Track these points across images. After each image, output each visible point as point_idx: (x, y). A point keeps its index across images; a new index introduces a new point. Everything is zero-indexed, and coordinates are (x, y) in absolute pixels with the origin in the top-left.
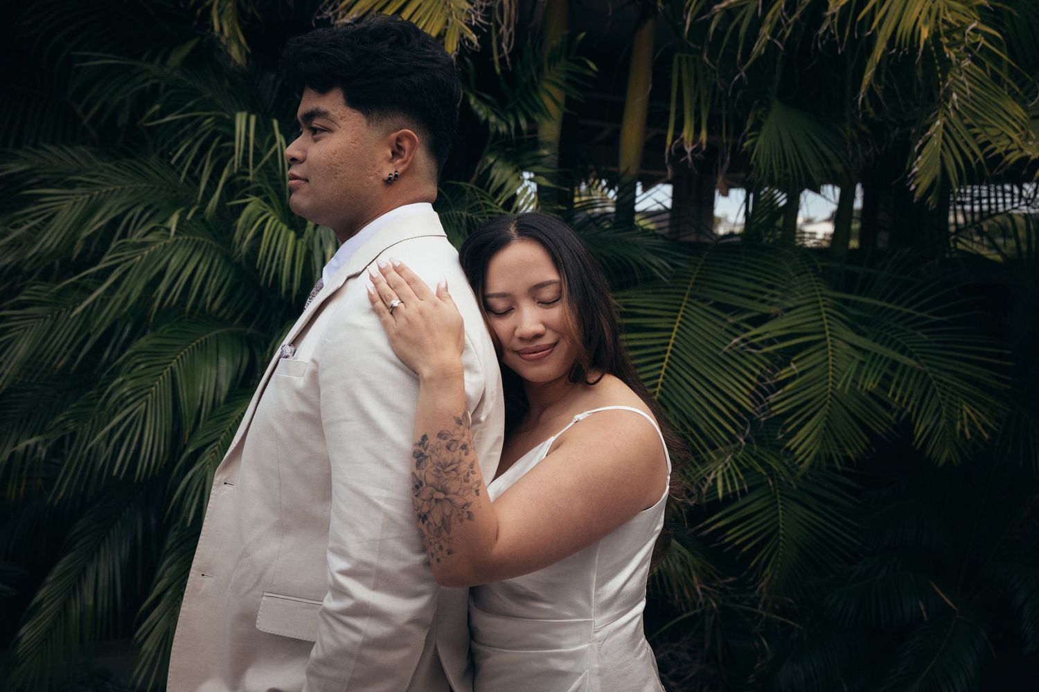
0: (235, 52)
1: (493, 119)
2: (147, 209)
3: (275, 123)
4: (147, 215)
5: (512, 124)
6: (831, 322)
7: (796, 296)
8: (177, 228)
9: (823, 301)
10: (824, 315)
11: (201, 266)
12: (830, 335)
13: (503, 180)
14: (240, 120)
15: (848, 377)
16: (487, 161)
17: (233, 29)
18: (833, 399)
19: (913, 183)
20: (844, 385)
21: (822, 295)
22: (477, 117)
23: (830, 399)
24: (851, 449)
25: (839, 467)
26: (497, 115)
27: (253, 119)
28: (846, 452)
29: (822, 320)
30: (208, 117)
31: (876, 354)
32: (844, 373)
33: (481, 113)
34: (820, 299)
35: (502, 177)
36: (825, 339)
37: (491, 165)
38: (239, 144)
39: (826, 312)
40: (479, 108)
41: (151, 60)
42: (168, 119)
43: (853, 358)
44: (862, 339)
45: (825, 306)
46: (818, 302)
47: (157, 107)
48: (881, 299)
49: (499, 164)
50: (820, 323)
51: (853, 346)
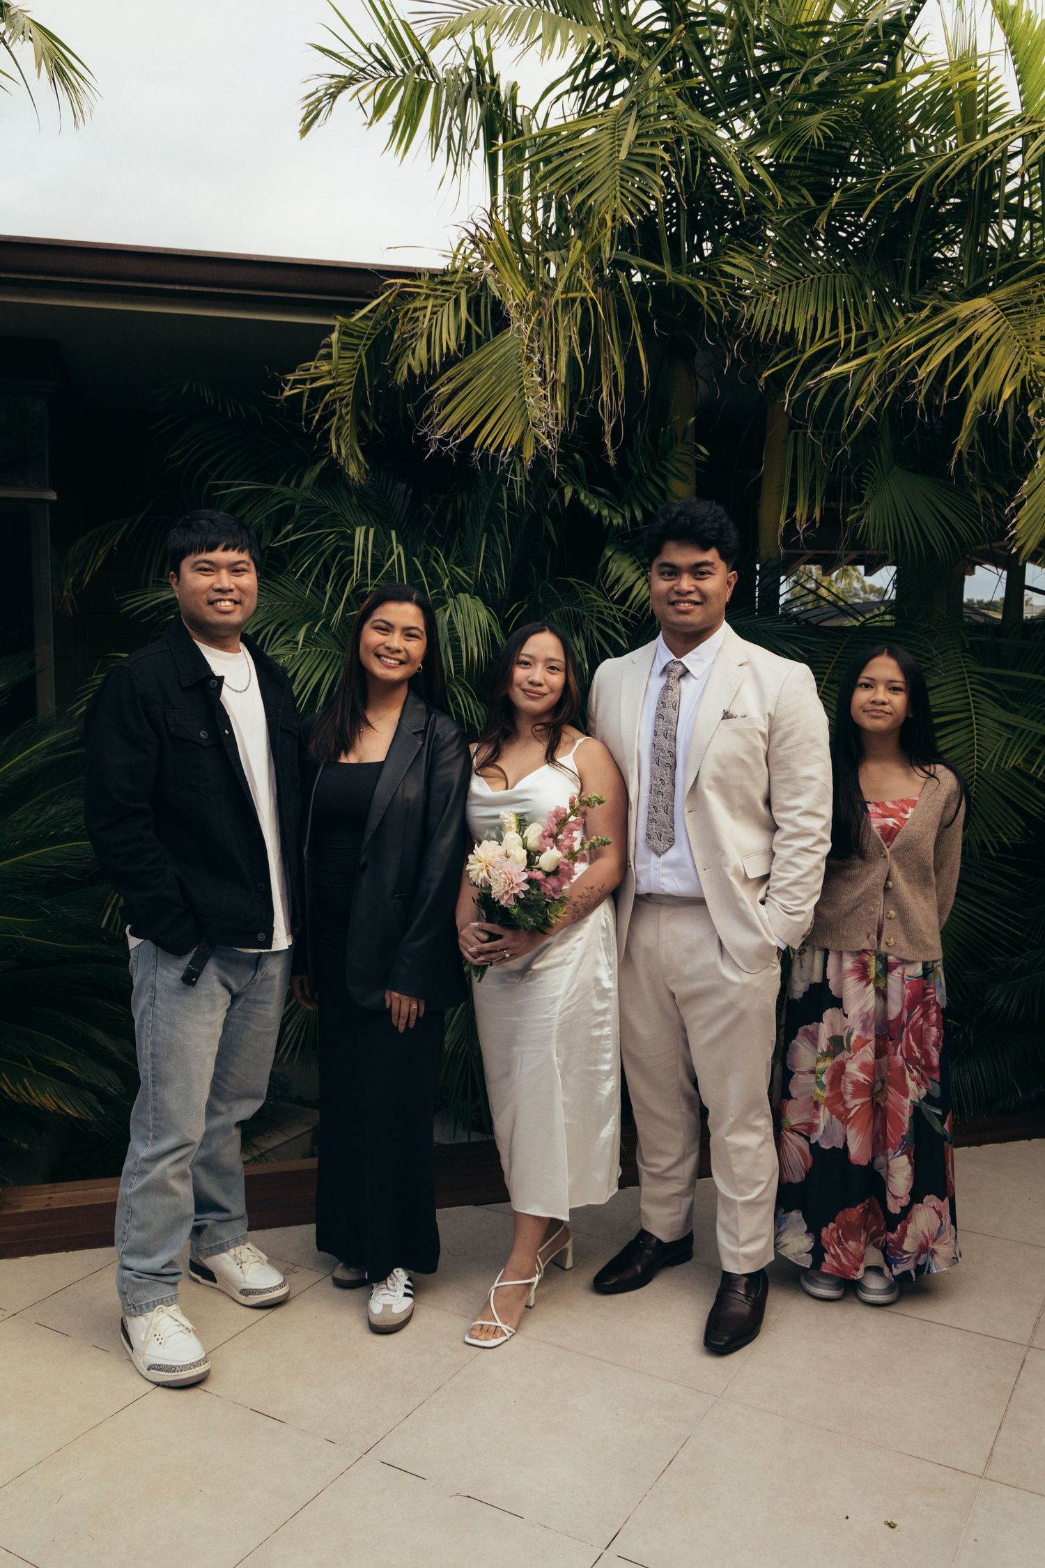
0: (352, 470)
1: (605, 512)
2: (281, 624)
3: (393, 534)
4: (281, 631)
5: (628, 515)
6: (978, 700)
7: (940, 674)
8: (304, 641)
9: (969, 677)
10: (970, 692)
11: (328, 675)
12: (976, 713)
13: (619, 573)
14: (359, 533)
15: (995, 755)
16: (605, 555)
17: (351, 448)
18: (980, 780)
19: (1014, 546)
20: (990, 765)
21: (968, 672)
22: (589, 511)
23: (976, 781)
24: (1005, 834)
25: (994, 854)
26: (610, 507)
27: (372, 531)
28: (1000, 837)
29: (968, 697)
30: (331, 533)
31: (1024, 730)
32: (991, 752)
33: (592, 507)
34: (966, 675)
35: (618, 569)
36: (971, 718)
37: (610, 557)
38: (357, 558)
39: (972, 689)
40: (590, 503)
41: (286, 483)
42: (292, 539)
43: (1001, 735)
44: (1010, 716)
45: (970, 683)
46: (964, 679)
47: (290, 526)
48: (1036, 673)
49: (616, 557)
50: (965, 701)
51: (1000, 723)
